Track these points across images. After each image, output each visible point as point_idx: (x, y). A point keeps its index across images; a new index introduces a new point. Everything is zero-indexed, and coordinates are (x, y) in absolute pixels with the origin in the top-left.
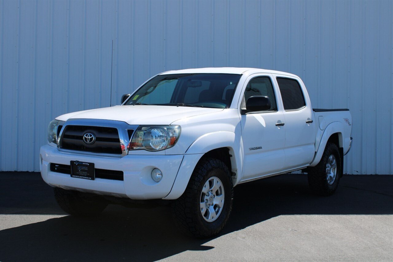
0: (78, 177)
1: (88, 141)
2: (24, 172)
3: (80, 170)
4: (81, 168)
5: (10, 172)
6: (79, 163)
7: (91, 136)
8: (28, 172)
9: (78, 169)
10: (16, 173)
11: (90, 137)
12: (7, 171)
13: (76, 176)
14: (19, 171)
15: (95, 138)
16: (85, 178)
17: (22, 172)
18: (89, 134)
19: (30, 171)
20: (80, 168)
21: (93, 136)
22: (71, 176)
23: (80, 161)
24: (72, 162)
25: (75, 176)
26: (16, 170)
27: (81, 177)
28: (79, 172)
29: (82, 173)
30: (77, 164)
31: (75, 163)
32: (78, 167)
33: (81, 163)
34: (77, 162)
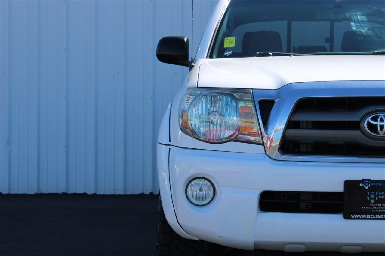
0: (369, 216)
1: (382, 133)
2: (78, 194)
3: (372, 201)
4: (378, 195)
5: (54, 194)
6: (372, 184)
8: (85, 194)
9: (368, 198)
10: (65, 196)
12: (49, 192)
13: (364, 216)
14: (70, 192)
17: (75, 194)
18: (382, 115)
19: (90, 193)
20: (372, 196)
22: (348, 217)
23: (373, 178)
24: (348, 184)
25: (360, 216)
26: (65, 191)
27: (380, 216)
28: (372, 207)
29: (377, 208)
30: (367, 188)
31: (361, 185)
32: (368, 193)
33: (382, 184)
34: (367, 183)
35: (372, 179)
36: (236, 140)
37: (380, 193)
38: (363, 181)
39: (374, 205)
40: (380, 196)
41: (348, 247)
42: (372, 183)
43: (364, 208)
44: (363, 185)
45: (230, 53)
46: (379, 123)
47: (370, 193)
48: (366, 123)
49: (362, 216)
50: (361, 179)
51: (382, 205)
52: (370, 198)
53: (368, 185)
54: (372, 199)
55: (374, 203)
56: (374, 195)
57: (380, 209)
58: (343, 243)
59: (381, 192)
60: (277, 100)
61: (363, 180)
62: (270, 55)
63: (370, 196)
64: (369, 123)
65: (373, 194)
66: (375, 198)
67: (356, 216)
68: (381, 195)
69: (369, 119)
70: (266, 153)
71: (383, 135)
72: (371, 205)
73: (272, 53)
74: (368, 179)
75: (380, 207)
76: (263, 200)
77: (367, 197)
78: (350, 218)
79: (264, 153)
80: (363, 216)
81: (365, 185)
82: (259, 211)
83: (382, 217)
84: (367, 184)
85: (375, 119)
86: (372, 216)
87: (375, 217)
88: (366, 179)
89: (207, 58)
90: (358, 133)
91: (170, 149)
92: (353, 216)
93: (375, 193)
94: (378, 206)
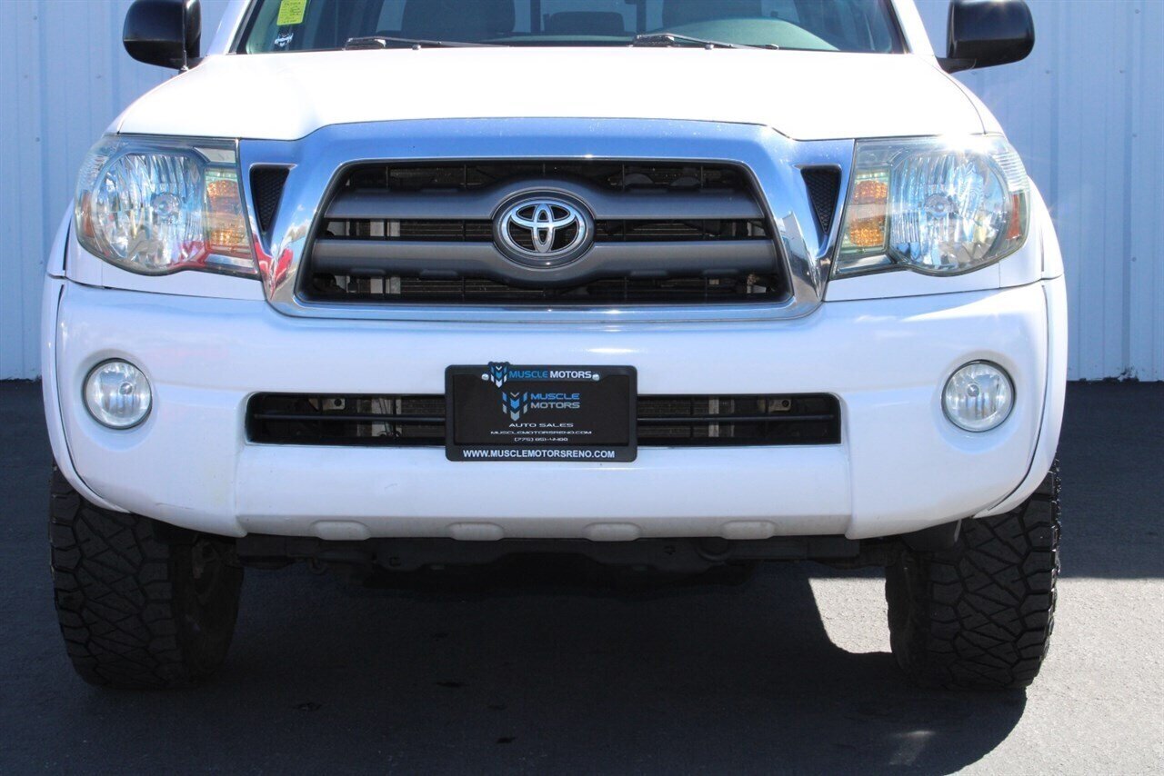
0: (507, 453)
1: (543, 249)
3: (515, 416)
4: (529, 401)
6: (513, 374)
7: (559, 213)
9: (505, 409)
11: (551, 225)
13: (494, 453)
15: (590, 226)
16: (565, 453)
18: (543, 206)
20: (515, 404)
21: (573, 214)
22: (454, 456)
23: (516, 360)
25: (485, 453)
27: (532, 453)
28: (515, 429)
29: (528, 433)
30: (499, 384)
31: (485, 377)
32: (505, 397)
33: (535, 375)
34: (499, 372)
35: (514, 362)
36: (204, 266)
37: (532, 395)
38: (491, 367)
39: (519, 425)
40: (532, 404)
41: (464, 527)
42: (511, 372)
43: (497, 433)
44: (490, 378)
45: (289, 38)
46: (535, 225)
47: (509, 397)
48: (504, 225)
49: (489, 454)
50: (486, 363)
51: (538, 425)
52: (510, 408)
53: (503, 378)
54: (515, 411)
55: (519, 422)
56: (518, 401)
57: (534, 436)
58: (452, 518)
59: (535, 395)
60: (293, 167)
61: (492, 365)
62: (379, 46)
63: (508, 404)
64: (512, 225)
65: (515, 399)
66: (520, 408)
67: (476, 453)
68: (535, 402)
69: (512, 214)
70: (266, 300)
71: (547, 252)
72: (512, 425)
73: (387, 41)
74: (504, 361)
75: (533, 429)
76: (256, 416)
77: (502, 407)
78: (461, 458)
79: (263, 298)
80: (492, 451)
81: (495, 378)
82: (247, 442)
83: (538, 453)
84: (499, 375)
85: (528, 213)
86: (513, 453)
87: (520, 453)
88: (499, 361)
89: (230, 51)
90: (487, 248)
91: (62, 286)
92: (466, 453)
93: (521, 397)
94: (528, 429)
